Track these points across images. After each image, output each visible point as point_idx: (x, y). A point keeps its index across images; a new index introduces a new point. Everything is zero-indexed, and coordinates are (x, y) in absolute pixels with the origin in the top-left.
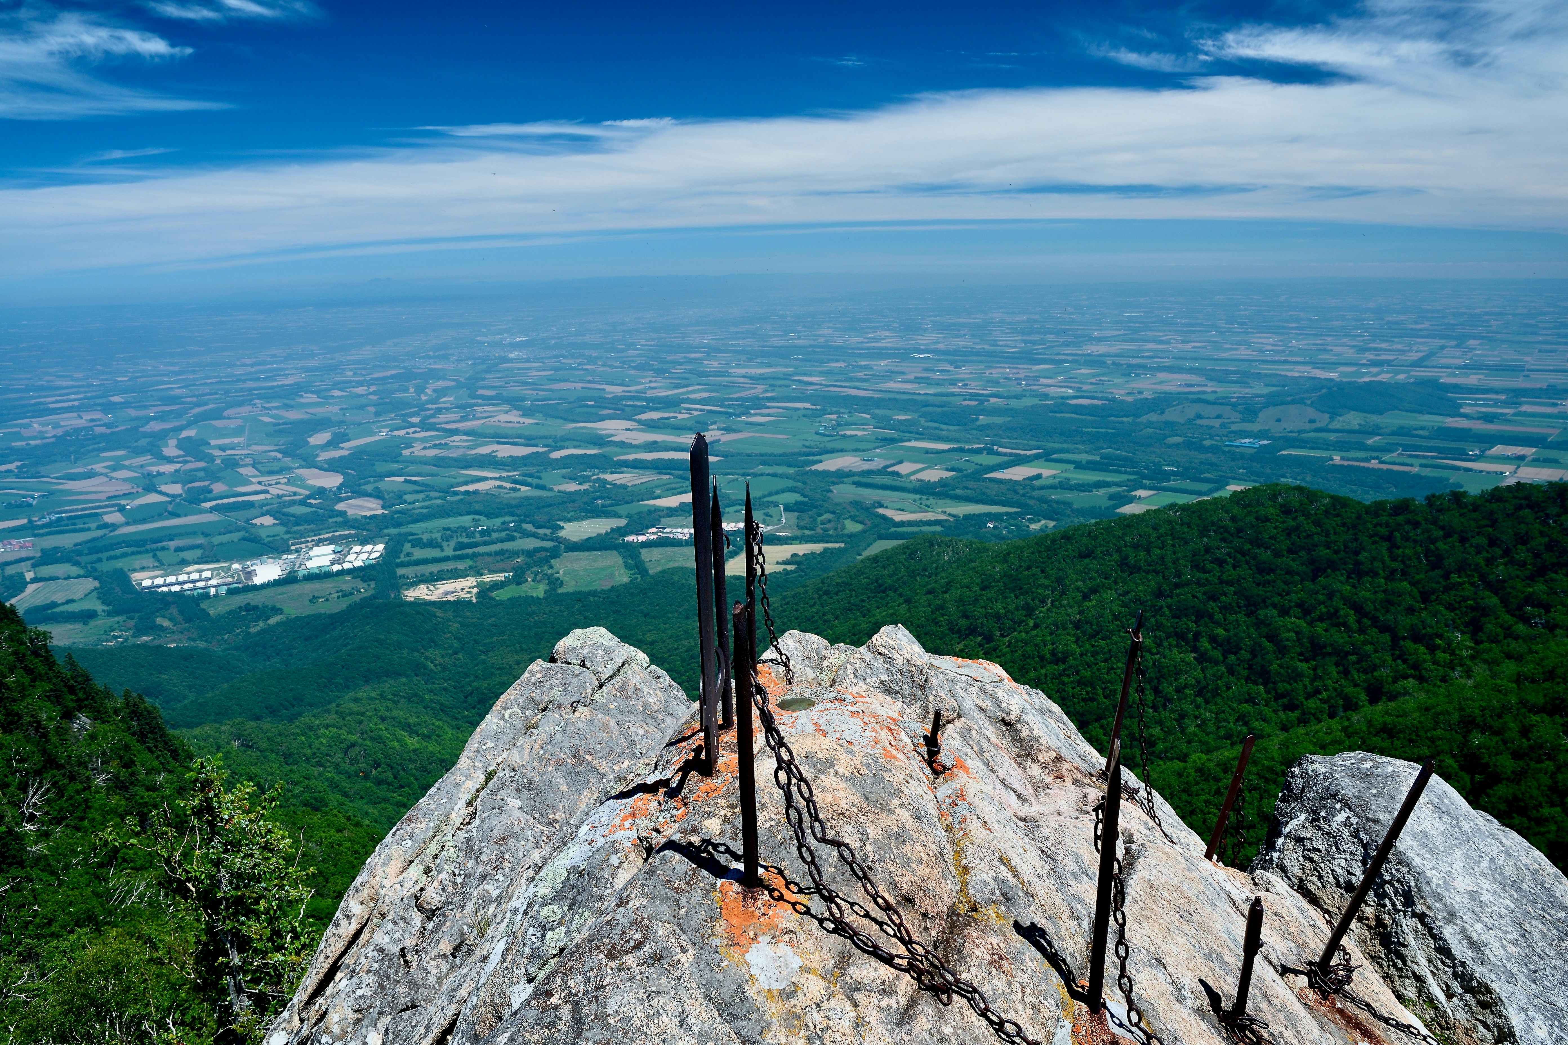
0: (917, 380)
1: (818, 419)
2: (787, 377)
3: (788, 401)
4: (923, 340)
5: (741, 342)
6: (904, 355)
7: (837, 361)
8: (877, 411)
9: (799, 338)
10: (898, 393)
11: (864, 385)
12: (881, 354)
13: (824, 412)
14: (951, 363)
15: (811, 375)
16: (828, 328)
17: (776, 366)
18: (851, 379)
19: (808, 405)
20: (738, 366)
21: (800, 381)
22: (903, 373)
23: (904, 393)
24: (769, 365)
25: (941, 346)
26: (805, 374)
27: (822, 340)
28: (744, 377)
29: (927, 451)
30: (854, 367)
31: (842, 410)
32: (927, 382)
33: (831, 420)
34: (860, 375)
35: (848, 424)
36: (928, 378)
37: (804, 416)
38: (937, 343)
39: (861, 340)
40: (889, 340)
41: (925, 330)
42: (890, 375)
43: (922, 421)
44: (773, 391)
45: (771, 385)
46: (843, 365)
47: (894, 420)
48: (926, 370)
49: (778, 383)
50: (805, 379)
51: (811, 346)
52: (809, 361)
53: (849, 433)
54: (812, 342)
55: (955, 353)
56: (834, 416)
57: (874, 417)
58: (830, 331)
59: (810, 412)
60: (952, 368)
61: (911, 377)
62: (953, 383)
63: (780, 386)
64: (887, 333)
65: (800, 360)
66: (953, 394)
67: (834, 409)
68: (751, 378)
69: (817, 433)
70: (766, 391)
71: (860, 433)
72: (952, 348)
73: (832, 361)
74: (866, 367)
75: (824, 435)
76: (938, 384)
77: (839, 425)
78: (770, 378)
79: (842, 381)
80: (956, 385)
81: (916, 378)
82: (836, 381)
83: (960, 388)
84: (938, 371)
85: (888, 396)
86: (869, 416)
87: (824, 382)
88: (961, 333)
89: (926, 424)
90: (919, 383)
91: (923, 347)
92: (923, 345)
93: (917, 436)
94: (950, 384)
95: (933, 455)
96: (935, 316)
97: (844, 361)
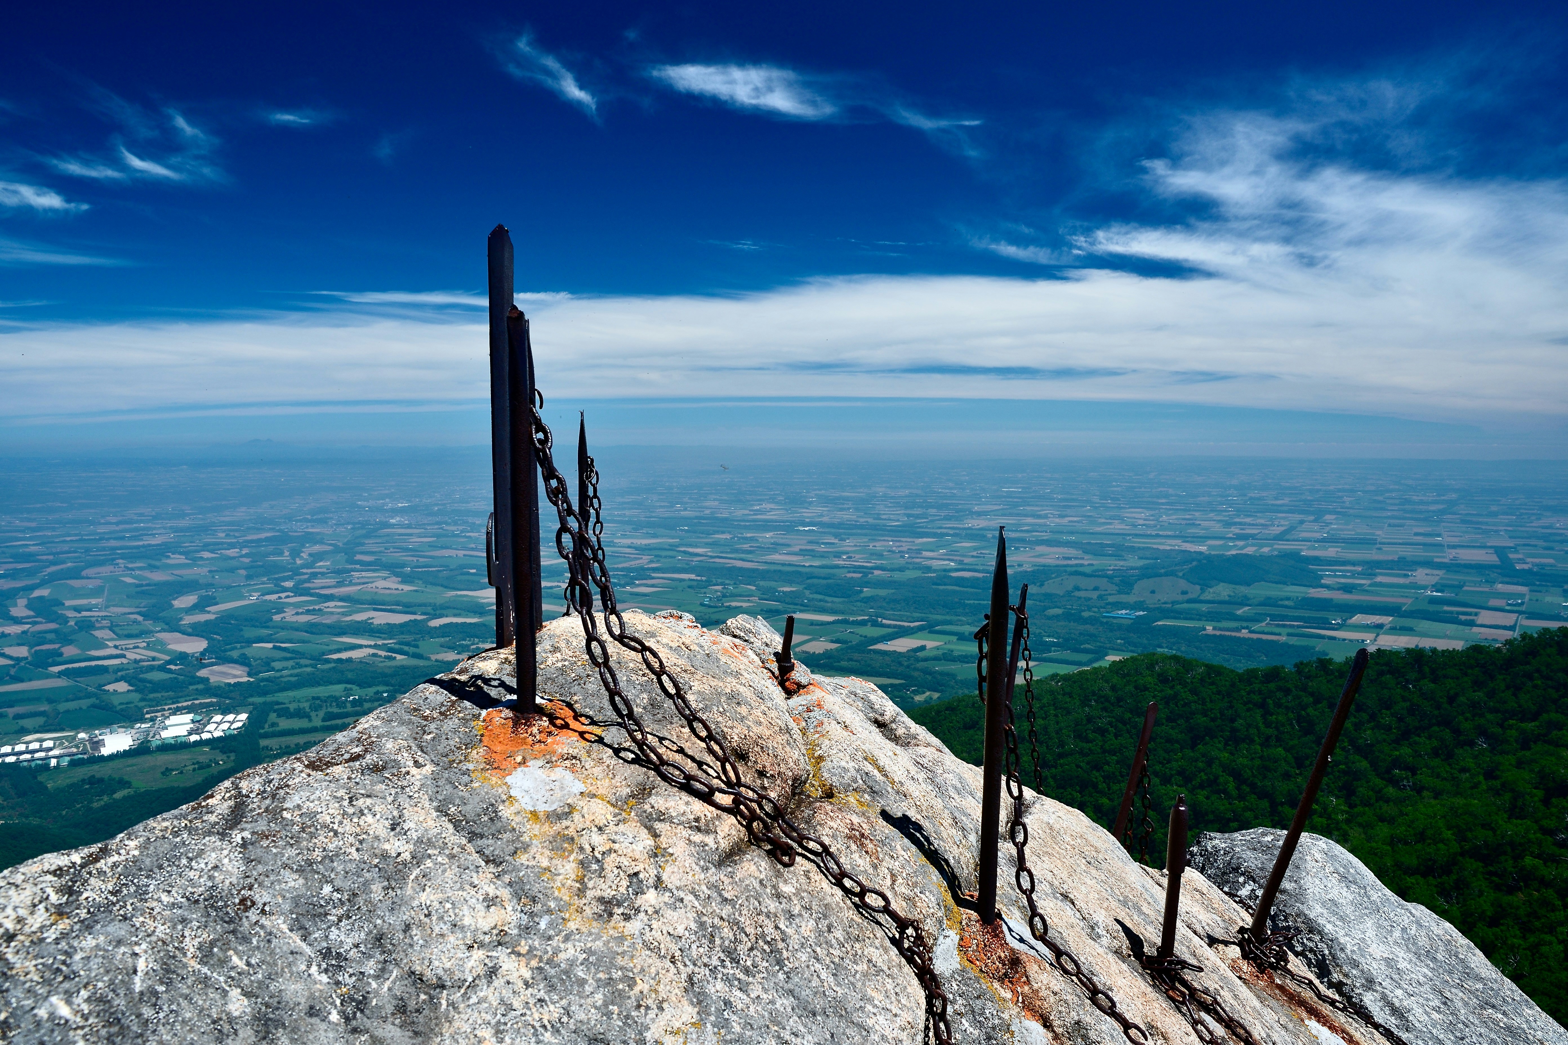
0: (802, 553)
1: (703, 590)
2: (672, 547)
3: (673, 572)
4: (807, 513)
5: (627, 512)
6: (789, 527)
7: (723, 533)
8: (762, 583)
9: (685, 509)
10: (783, 565)
11: (749, 556)
12: (766, 526)
13: (709, 583)
14: (836, 536)
15: (696, 546)
16: (715, 500)
17: (662, 536)
18: (737, 551)
19: (693, 576)
20: (624, 536)
21: (685, 552)
22: (788, 545)
23: (790, 565)
24: (654, 536)
25: (825, 519)
26: (691, 546)
27: (707, 512)
28: (629, 547)
29: (812, 623)
30: (739, 538)
31: (727, 582)
32: (813, 554)
33: (716, 591)
34: (746, 546)
35: (734, 596)
36: (813, 550)
37: (689, 587)
38: (822, 516)
39: (747, 512)
40: (774, 512)
41: (810, 503)
42: (775, 547)
43: (807, 592)
44: (658, 561)
45: (656, 556)
46: (728, 536)
47: (779, 592)
48: (810, 542)
49: (664, 553)
50: (691, 550)
51: (697, 518)
52: (695, 532)
53: (734, 604)
54: (698, 514)
55: (840, 525)
56: (719, 588)
57: (759, 588)
58: (716, 503)
59: (695, 583)
60: (836, 541)
61: (796, 549)
62: (838, 555)
63: (666, 557)
64: (772, 506)
65: (686, 531)
66: (837, 567)
67: (719, 581)
68: (636, 548)
69: (702, 605)
70: (651, 562)
71: (745, 605)
72: (836, 521)
73: (718, 532)
74: (752, 539)
75: (709, 606)
76: (823, 556)
77: (724, 596)
78: (655, 549)
79: (727, 552)
80: (840, 557)
81: (801, 550)
82: (722, 552)
83: (844, 560)
84: (823, 543)
85: (773, 567)
86: (754, 588)
87: (709, 554)
88: (846, 506)
89: (811, 596)
90: (804, 555)
91: (807, 520)
92: (808, 517)
93: (802, 608)
94: (835, 557)
95: (818, 627)
96: (820, 490)
97: (729, 532)
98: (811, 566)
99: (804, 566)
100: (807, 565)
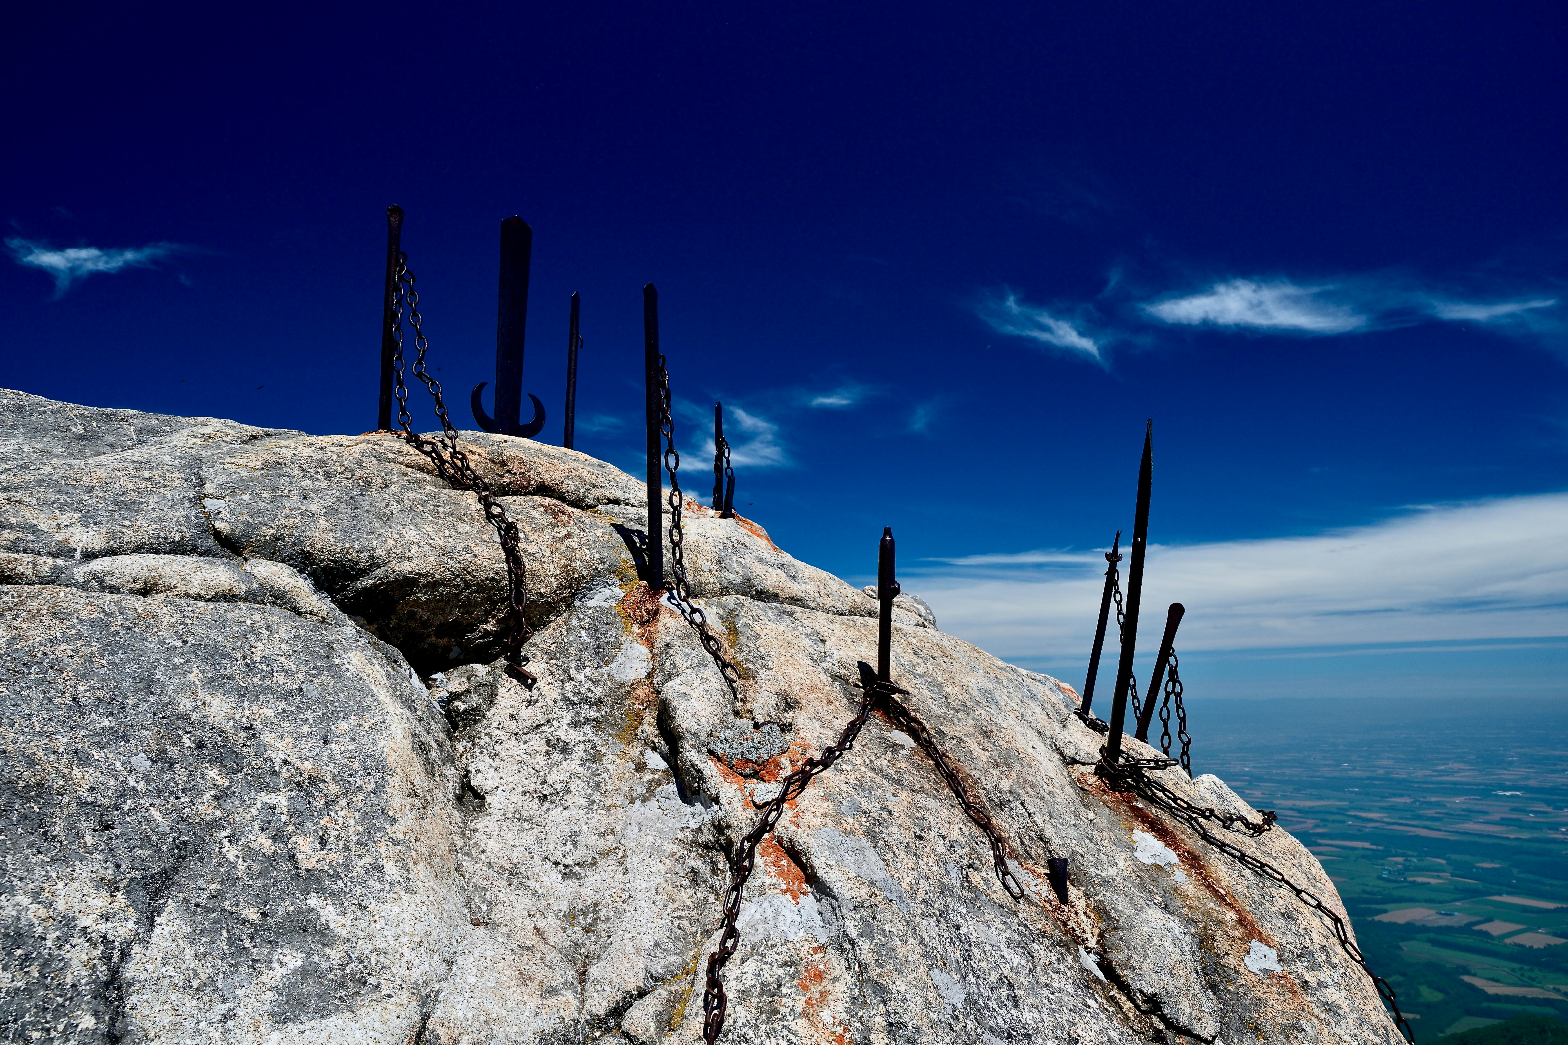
0: (1504, 822)
1: (1380, 862)
2: (1341, 811)
3: (1344, 839)
4: (1508, 775)
5: (1287, 771)
6: (1486, 792)
7: (1401, 796)
8: (1454, 857)
9: (1354, 769)
10: (1481, 835)
11: (1436, 824)
12: (1456, 789)
13: (1387, 854)
14: (1549, 803)
15: (1369, 811)
16: (1388, 758)
17: (1328, 798)
18: (1419, 817)
19: (1367, 845)
20: (1284, 797)
21: (1356, 817)
22: (1485, 813)
23: (1488, 836)
24: (1320, 798)
25: (1532, 783)
26: (1362, 809)
27: (1381, 772)
28: (1291, 809)
29: (1525, 909)
30: (1422, 803)
31: (1410, 853)
32: (1520, 825)
33: (1397, 863)
34: (1431, 812)
35: (1419, 870)
36: (1519, 820)
37: (1363, 857)
38: (1527, 778)
39: (1429, 773)
40: (1464, 774)
41: (1511, 763)
42: (1468, 814)
43: (1515, 871)
44: (1325, 826)
45: (1322, 820)
46: (1408, 800)
47: (1478, 868)
48: (1514, 810)
49: (1331, 817)
50: (1363, 815)
51: (1368, 778)
52: (1367, 794)
53: (1419, 880)
54: (1368, 774)
55: (1553, 790)
56: (1400, 859)
57: (1450, 862)
58: (1391, 762)
59: (1370, 853)
60: (1550, 809)
61: (1497, 817)
62: (1555, 827)
63: (1333, 821)
64: (1461, 766)
65: (1356, 793)
66: (1554, 841)
67: (1400, 851)
68: (1299, 811)
69: (1380, 878)
70: (1317, 826)
71: (1433, 881)
72: (1547, 785)
73: (1395, 795)
74: (1438, 804)
75: (1388, 880)
76: (1532, 827)
77: (1407, 869)
78: (1320, 812)
79: (1407, 819)
80: (1557, 829)
81: (1502, 819)
82: (1401, 818)
83: (1563, 833)
84: (1532, 812)
85: (1466, 838)
86: (1443, 862)
87: (1386, 820)
88: (1559, 767)
89: (1521, 875)
90: (1507, 825)
91: (1508, 783)
92: (1509, 780)
93: (1509, 889)
94: (1549, 829)
95: (1533, 915)
96: (1522, 747)
97: (1409, 796)
98: (1517, 839)
99: (1508, 838)
100: (1512, 836)
